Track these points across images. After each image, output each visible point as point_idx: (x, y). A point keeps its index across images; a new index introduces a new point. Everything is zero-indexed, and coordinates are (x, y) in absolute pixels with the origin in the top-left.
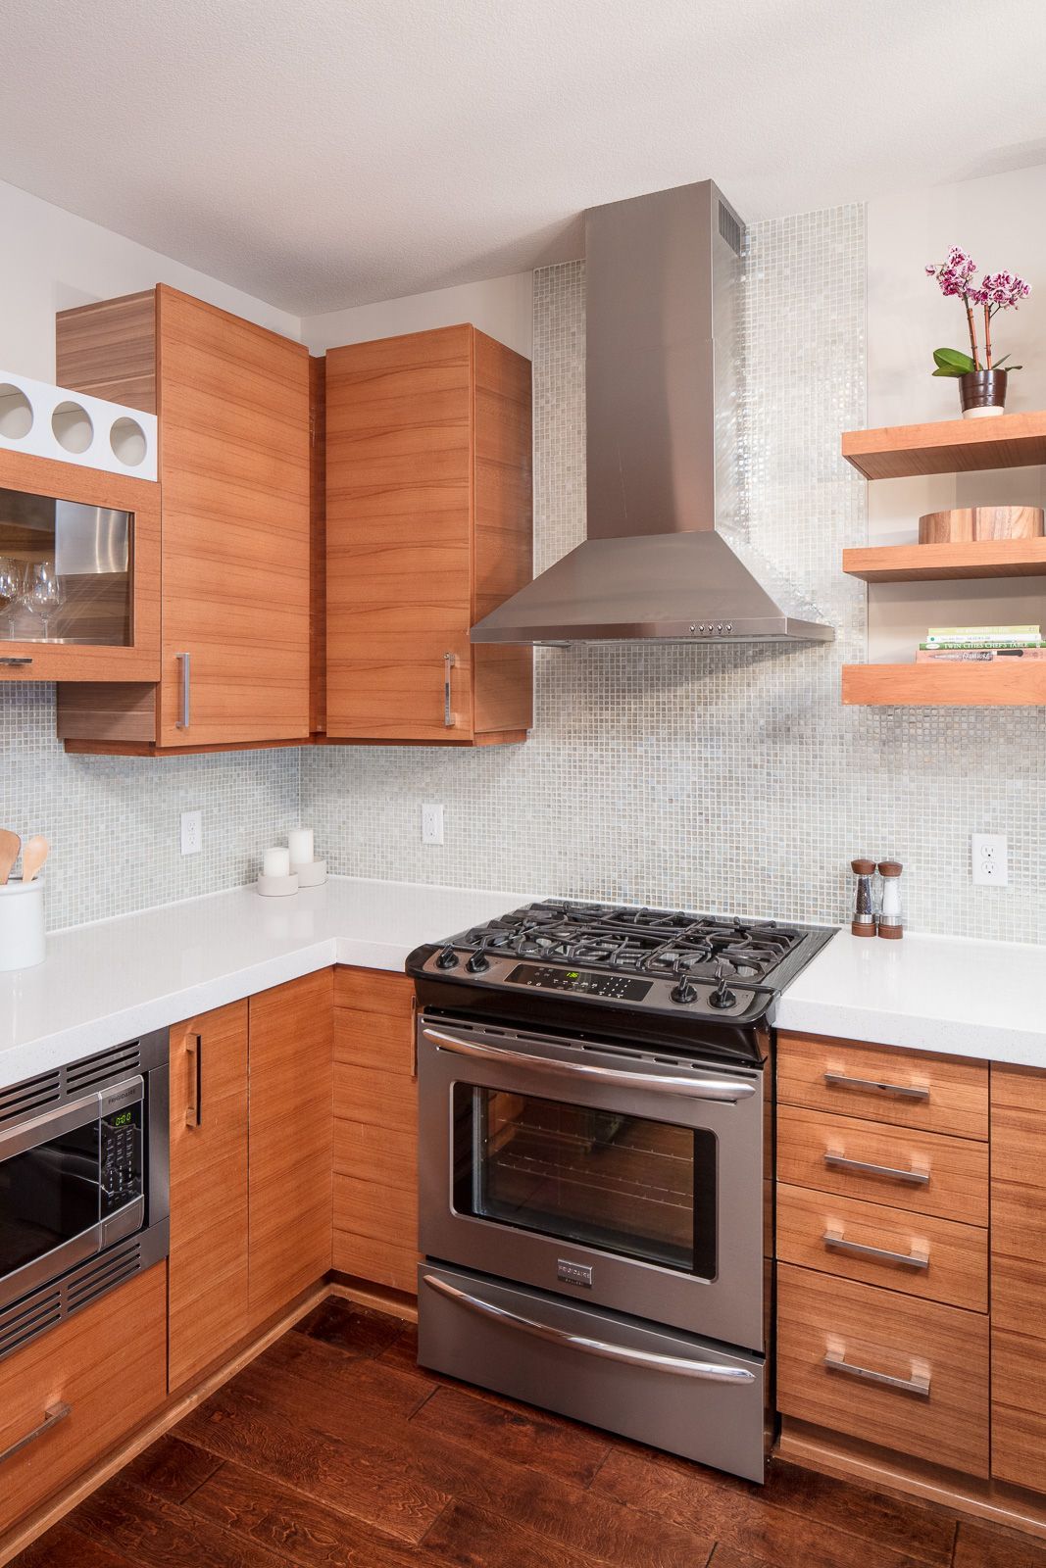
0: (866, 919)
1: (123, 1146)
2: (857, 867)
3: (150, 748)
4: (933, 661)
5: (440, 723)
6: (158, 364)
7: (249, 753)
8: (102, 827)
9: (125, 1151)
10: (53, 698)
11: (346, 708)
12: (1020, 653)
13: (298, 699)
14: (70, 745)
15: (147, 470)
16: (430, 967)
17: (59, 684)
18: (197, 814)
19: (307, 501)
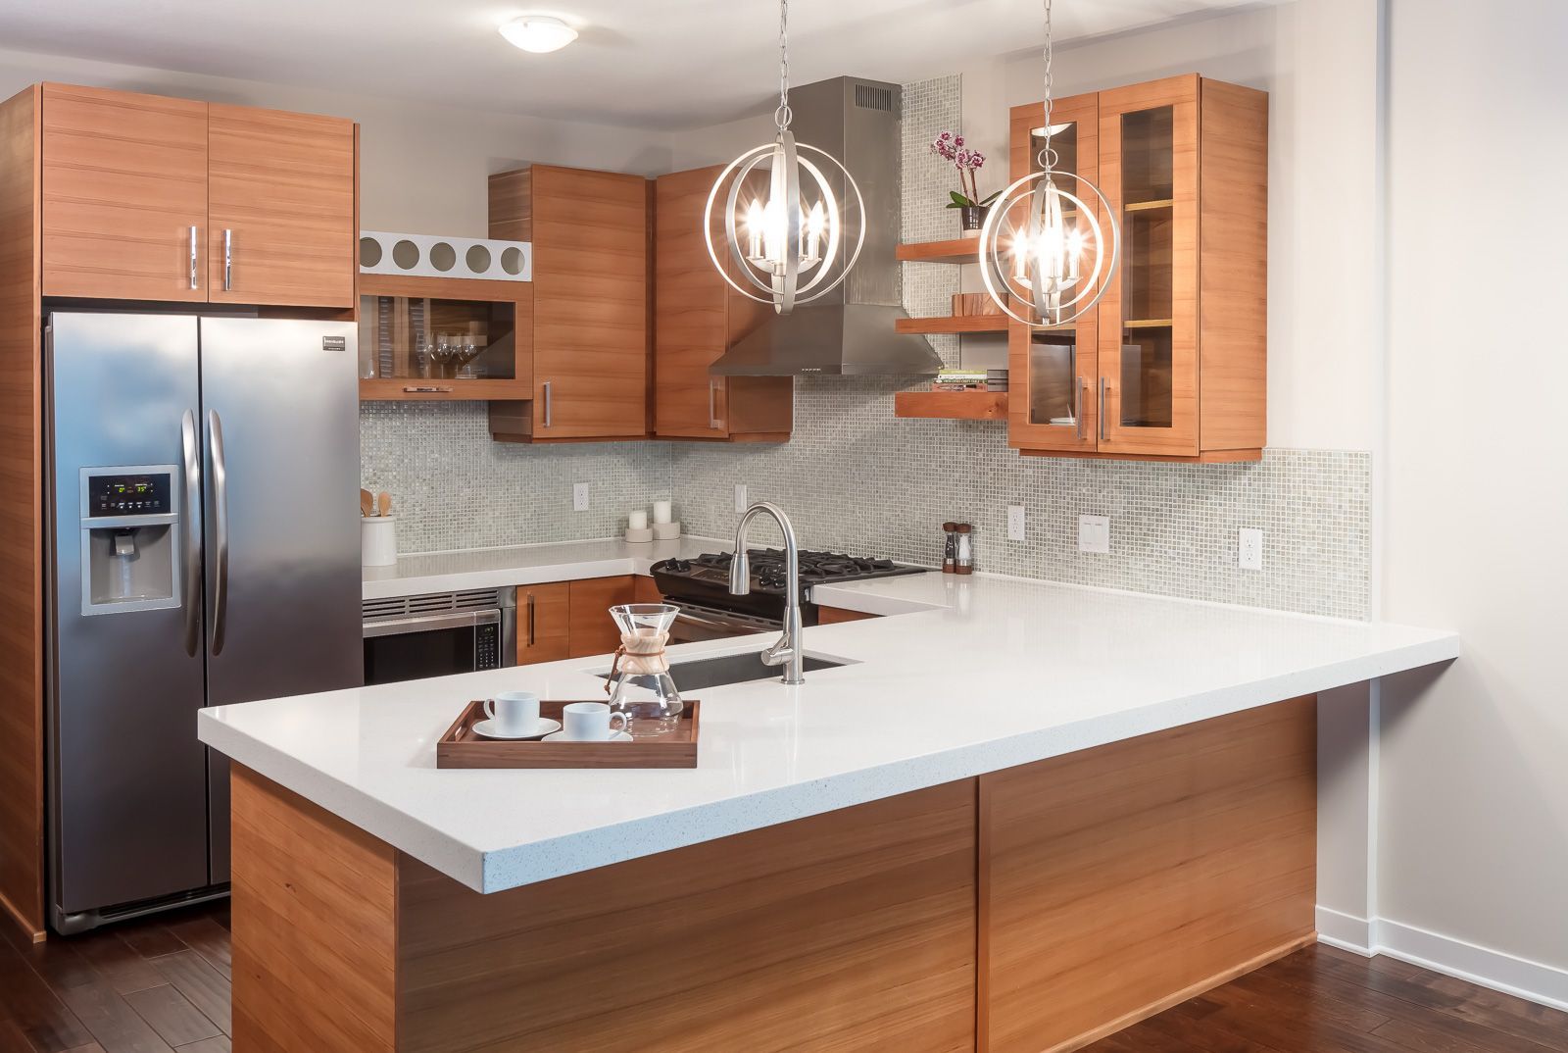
0: (950, 561)
1: (489, 643)
2: (946, 527)
3: (529, 439)
4: (940, 391)
5: (707, 426)
6: (532, 209)
7: (627, 444)
8: (518, 488)
9: (489, 647)
10: (486, 408)
11: (669, 415)
12: (975, 386)
13: (638, 411)
14: (496, 436)
15: (525, 274)
16: (663, 570)
17: (489, 401)
18: (585, 486)
19: (644, 279)
